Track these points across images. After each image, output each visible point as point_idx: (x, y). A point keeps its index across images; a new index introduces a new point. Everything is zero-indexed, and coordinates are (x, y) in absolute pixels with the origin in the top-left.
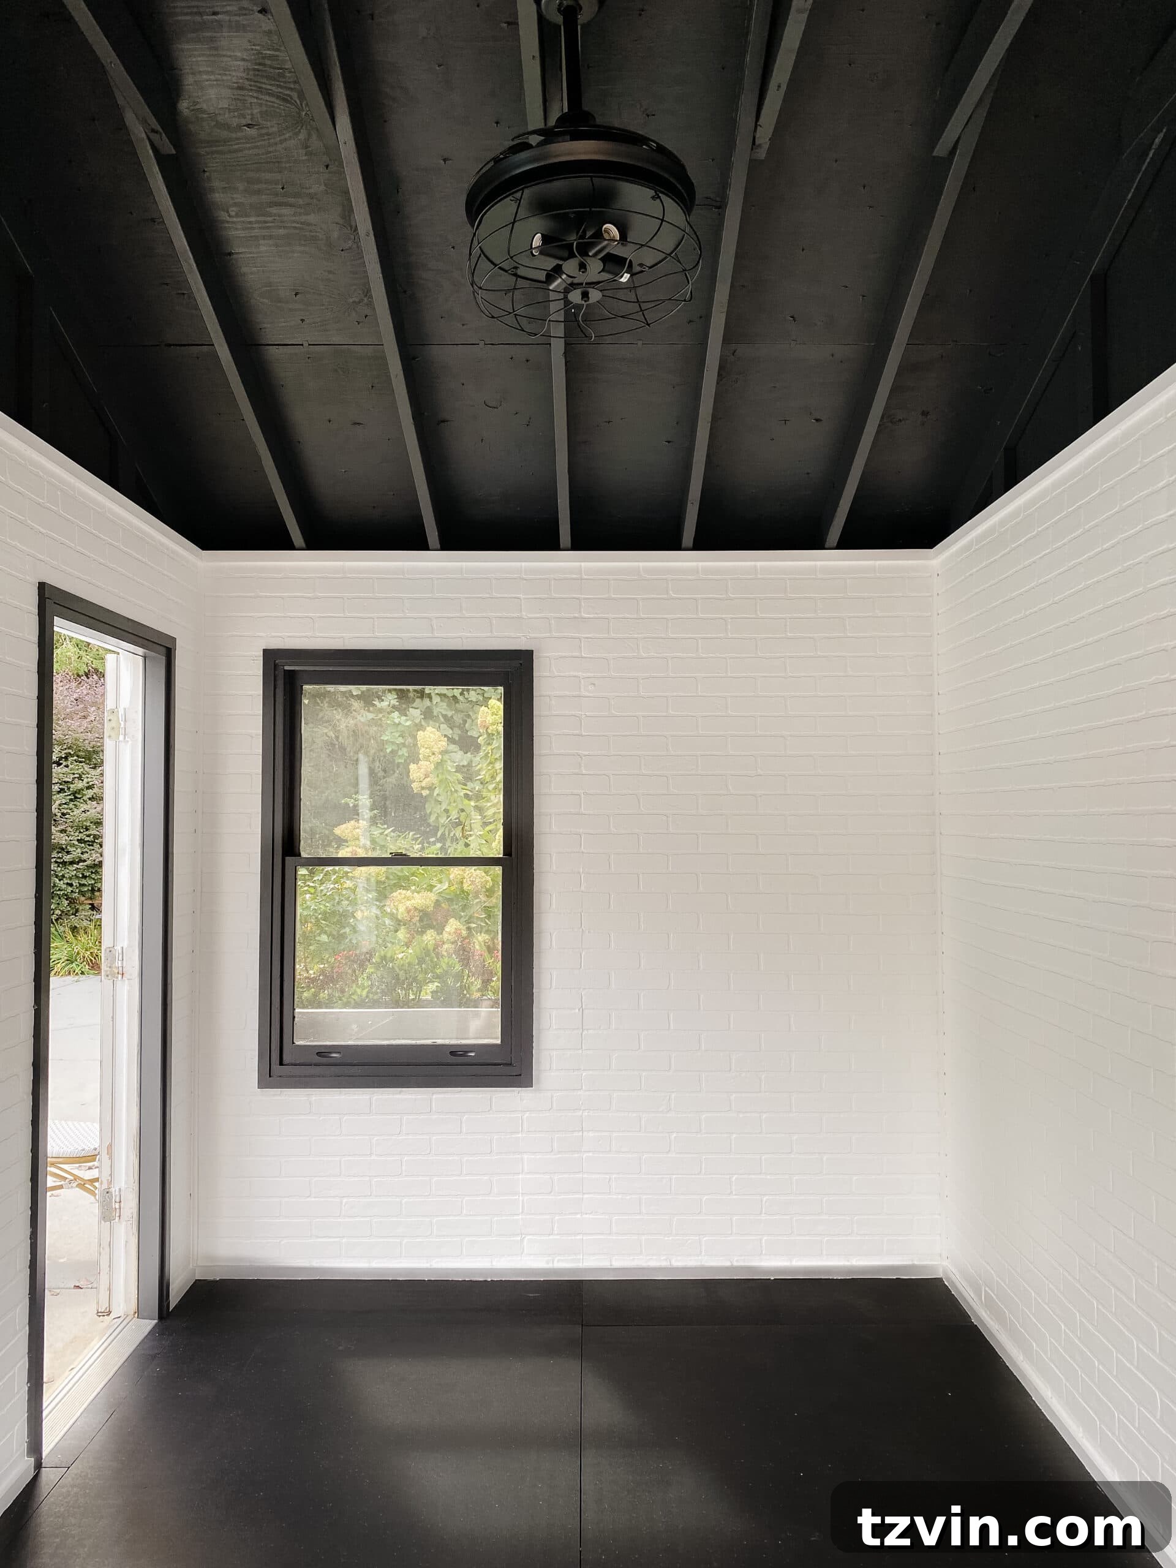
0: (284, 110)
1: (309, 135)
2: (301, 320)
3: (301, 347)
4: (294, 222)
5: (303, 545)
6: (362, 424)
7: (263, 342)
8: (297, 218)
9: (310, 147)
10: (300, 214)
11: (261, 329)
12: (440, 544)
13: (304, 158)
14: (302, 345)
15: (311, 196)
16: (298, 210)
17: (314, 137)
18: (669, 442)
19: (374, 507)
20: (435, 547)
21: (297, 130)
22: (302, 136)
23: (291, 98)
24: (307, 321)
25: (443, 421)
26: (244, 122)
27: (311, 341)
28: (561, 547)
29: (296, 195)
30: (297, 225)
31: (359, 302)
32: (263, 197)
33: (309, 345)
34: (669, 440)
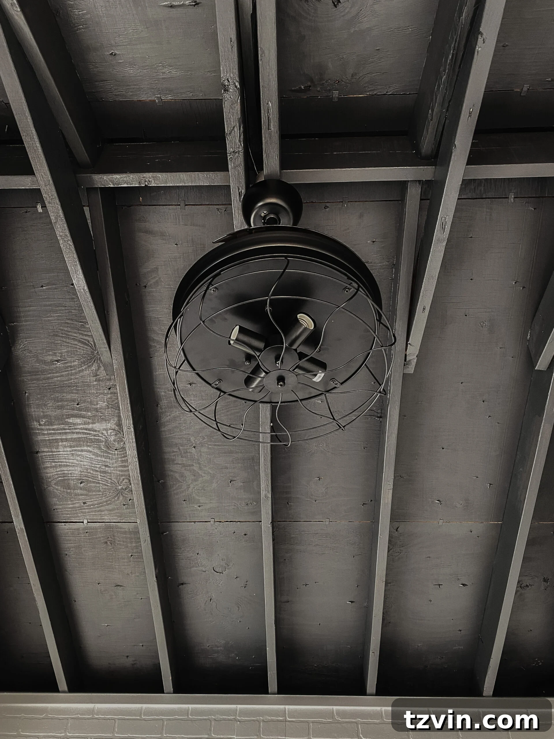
0: (83, 350)
1: (99, 367)
2: (83, 503)
3: (82, 524)
4: (84, 429)
5: (66, 689)
6: (122, 586)
7: (55, 520)
8: (86, 426)
9: (99, 375)
10: (88, 423)
11: (54, 510)
12: (173, 687)
13: (95, 383)
14: (83, 522)
15: (97, 410)
16: (88, 420)
17: (102, 368)
18: (352, 602)
19: (127, 656)
20: (169, 691)
21: (91, 363)
22: (93, 368)
23: (89, 342)
24: (88, 503)
25: (182, 584)
26: (55, 359)
27: (90, 519)
28: (269, 691)
29: (87, 410)
30: (86, 431)
31: (126, 489)
32: (65, 411)
33: (88, 522)
34: (353, 600)
